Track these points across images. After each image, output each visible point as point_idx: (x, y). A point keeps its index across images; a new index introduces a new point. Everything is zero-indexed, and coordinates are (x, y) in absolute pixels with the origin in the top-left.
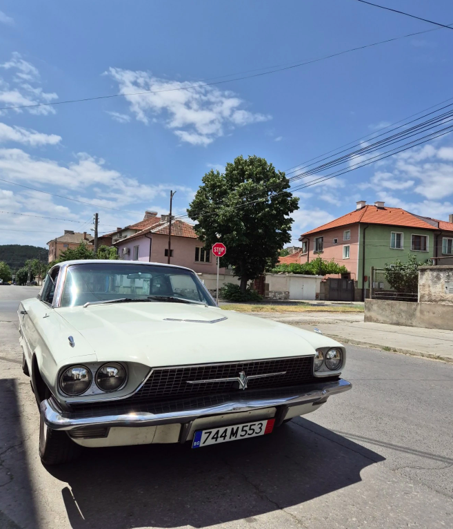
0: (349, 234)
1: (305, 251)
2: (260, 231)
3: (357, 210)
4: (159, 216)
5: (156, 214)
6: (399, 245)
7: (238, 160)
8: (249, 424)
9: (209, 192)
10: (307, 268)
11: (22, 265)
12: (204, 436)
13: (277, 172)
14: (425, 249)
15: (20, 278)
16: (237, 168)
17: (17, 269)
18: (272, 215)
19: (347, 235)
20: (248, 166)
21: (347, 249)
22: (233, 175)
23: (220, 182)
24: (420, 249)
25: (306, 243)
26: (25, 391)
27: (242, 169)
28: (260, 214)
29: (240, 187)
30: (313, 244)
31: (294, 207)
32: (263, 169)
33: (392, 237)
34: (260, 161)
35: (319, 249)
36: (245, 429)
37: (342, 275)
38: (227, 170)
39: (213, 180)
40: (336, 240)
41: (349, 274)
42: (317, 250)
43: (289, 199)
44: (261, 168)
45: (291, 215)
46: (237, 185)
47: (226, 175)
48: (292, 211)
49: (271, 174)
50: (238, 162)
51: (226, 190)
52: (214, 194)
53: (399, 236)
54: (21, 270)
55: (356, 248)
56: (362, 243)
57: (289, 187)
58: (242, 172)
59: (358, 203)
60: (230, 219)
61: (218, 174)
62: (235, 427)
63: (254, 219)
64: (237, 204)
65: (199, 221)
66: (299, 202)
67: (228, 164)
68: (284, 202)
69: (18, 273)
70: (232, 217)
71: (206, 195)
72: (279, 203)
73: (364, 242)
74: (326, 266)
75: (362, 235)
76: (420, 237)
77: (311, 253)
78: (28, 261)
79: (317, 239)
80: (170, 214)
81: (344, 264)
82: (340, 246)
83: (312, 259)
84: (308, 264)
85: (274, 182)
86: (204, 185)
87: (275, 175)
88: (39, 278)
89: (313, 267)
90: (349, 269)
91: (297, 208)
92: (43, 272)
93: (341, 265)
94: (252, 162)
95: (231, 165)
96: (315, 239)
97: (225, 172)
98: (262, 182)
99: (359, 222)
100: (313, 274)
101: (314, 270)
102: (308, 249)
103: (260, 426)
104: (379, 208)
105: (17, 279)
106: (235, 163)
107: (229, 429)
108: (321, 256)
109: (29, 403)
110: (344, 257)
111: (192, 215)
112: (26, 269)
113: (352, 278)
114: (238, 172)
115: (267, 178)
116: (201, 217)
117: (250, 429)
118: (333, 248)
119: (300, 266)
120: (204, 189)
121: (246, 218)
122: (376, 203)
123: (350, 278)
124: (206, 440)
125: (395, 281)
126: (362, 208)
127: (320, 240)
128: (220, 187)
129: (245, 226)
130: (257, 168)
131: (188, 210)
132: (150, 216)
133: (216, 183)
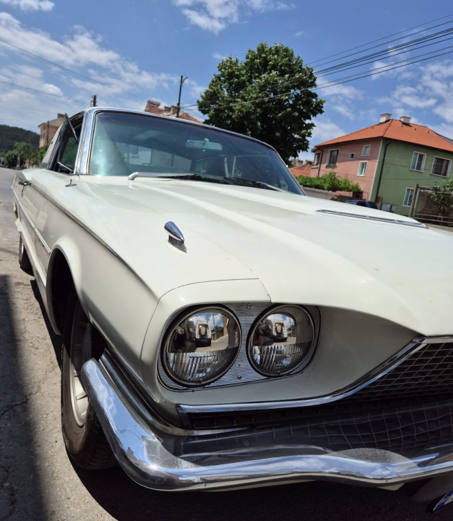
0: (369, 149)
1: (317, 164)
2: (278, 134)
3: (380, 124)
4: (162, 107)
5: (158, 105)
6: (419, 167)
7: (262, 46)
9: (225, 82)
10: (318, 183)
11: (11, 148)
13: (304, 67)
14: (445, 174)
15: (9, 161)
16: (260, 56)
17: (6, 152)
18: (294, 117)
19: (366, 150)
20: (273, 55)
21: (364, 165)
22: (254, 64)
23: (239, 70)
24: (440, 174)
25: (319, 155)
26: (25, 297)
27: (265, 59)
28: (280, 115)
29: (261, 79)
30: (327, 156)
31: (318, 110)
32: (290, 61)
33: (413, 157)
34: (286, 50)
35: (333, 162)
37: (353, 193)
38: (247, 58)
39: (231, 68)
40: (353, 155)
41: (361, 193)
42: (330, 163)
43: (314, 100)
44: (287, 59)
45: (313, 120)
46: (258, 77)
47: (246, 64)
48: (315, 115)
49: (298, 69)
50: (262, 49)
51: (244, 82)
52: (231, 84)
53: (421, 157)
54: (10, 152)
55: (374, 165)
56: (382, 161)
57: (315, 85)
58: (266, 61)
59: (382, 115)
60: (247, 116)
61: (237, 61)
63: (273, 119)
64: (256, 98)
65: (210, 116)
66: (324, 105)
67: (249, 51)
68: (308, 103)
69: (7, 155)
70: (248, 113)
71: (221, 85)
72: (302, 104)
73: (384, 159)
74: (339, 182)
75: (383, 151)
76: (443, 160)
77: (323, 166)
78: (16, 144)
79: (332, 152)
80: (179, 104)
81: (358, 181)
82: (356, 162)
83: (324, 173)
84: (318, 178)
85: (300, 77)
86: (220, 73)
87: (301, 70)
88: (30, 163)
89: (325, 181)
90: (362, 188)
91: (321, 112)
92: (33, 157)
93: (354, 183)
94: (277, 51)
95: (253, 52)
96: (330, 152)
97: (245, 60)
98: (287, 76)
99: (382, 137)
100: (324, 189)
101: (326, 186)
102: (320, 162)
104: (404, 123)
105: (6, 162)
106: (259, 50)
108: (335, 170)
109: (31, 317)
110: (358, 174)
111: (203, 107)
112: (15, 152)
113: (364, 198)
114: (261, 62)
115: (292, 73)
116: (212, 112)
118: (348, 163)
119: (311, 180)
120: (219, 78)
121: (263, 118)
122: (401, 118)
123: (362, 197)
125: (442, 203)
126: (386, 122)
127: (336, 152)
128: (238, 77)
129: (261, 126)
130: (283, 58)
131: (198, 102)
132: (152, 105)
133: (234, 72)
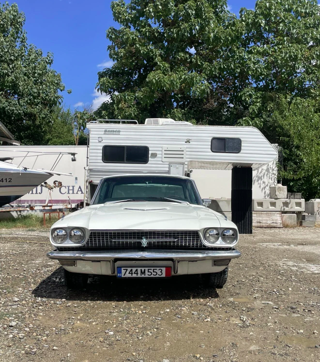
8: (152, 268)
12: (123, 271)
36: (150, 271)
62: (143, 269)
103: (160, 271)
107: (139, 269)
117: (154, 272)
124: (126, 274)
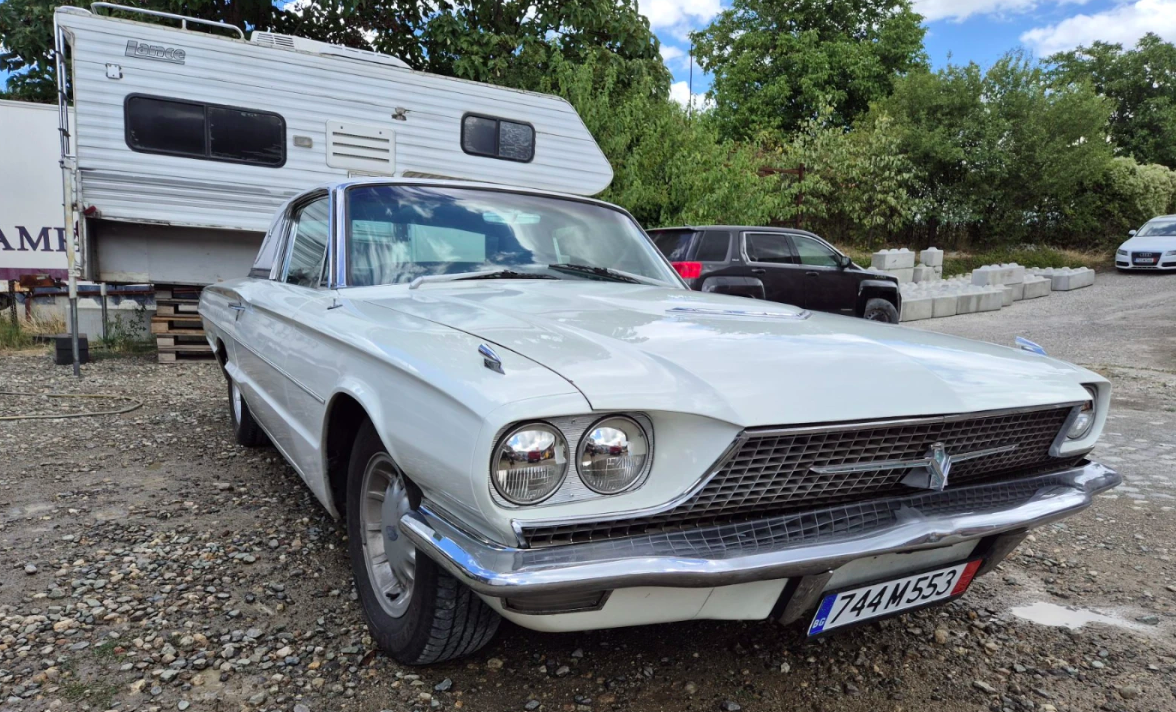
8: (931, 575)
12: (837, 606)
36: (920, 585)
62: (903, 582)
103: (950, 576)
107: (891, 586)
117: (930, 585)
124: (840, 614)
